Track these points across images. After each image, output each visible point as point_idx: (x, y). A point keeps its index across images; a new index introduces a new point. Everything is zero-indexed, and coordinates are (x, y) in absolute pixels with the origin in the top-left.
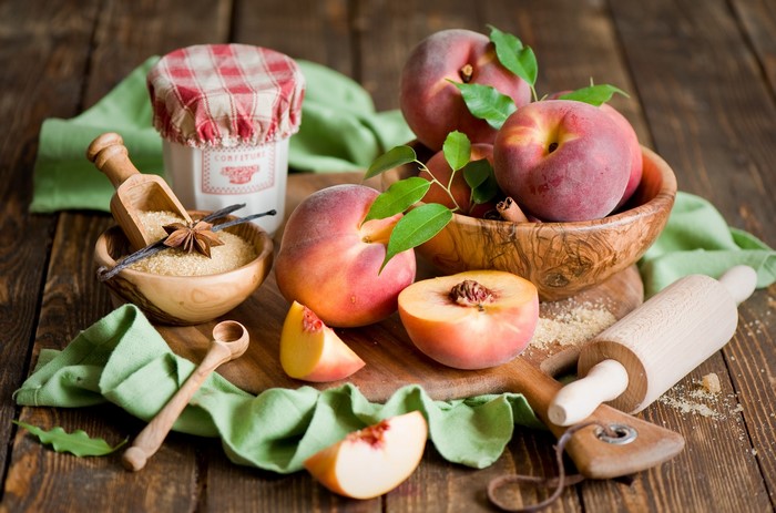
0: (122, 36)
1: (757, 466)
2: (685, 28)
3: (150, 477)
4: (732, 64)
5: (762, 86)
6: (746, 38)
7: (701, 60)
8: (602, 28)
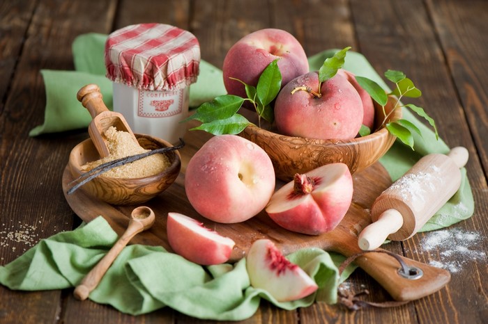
0: (44, 30)
1: (415, 317)
2: (400, 30)
3: (29, 317)
4: (427, 54)
5: (444, 69)
6: (437, 38)
7: (407, 51)
8: (347, 29)
